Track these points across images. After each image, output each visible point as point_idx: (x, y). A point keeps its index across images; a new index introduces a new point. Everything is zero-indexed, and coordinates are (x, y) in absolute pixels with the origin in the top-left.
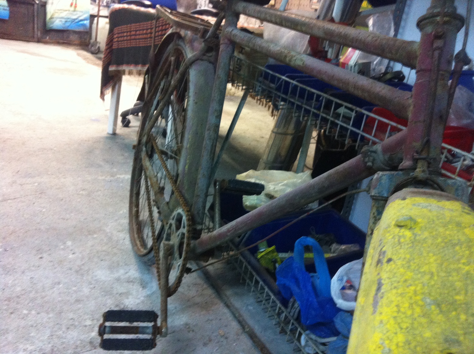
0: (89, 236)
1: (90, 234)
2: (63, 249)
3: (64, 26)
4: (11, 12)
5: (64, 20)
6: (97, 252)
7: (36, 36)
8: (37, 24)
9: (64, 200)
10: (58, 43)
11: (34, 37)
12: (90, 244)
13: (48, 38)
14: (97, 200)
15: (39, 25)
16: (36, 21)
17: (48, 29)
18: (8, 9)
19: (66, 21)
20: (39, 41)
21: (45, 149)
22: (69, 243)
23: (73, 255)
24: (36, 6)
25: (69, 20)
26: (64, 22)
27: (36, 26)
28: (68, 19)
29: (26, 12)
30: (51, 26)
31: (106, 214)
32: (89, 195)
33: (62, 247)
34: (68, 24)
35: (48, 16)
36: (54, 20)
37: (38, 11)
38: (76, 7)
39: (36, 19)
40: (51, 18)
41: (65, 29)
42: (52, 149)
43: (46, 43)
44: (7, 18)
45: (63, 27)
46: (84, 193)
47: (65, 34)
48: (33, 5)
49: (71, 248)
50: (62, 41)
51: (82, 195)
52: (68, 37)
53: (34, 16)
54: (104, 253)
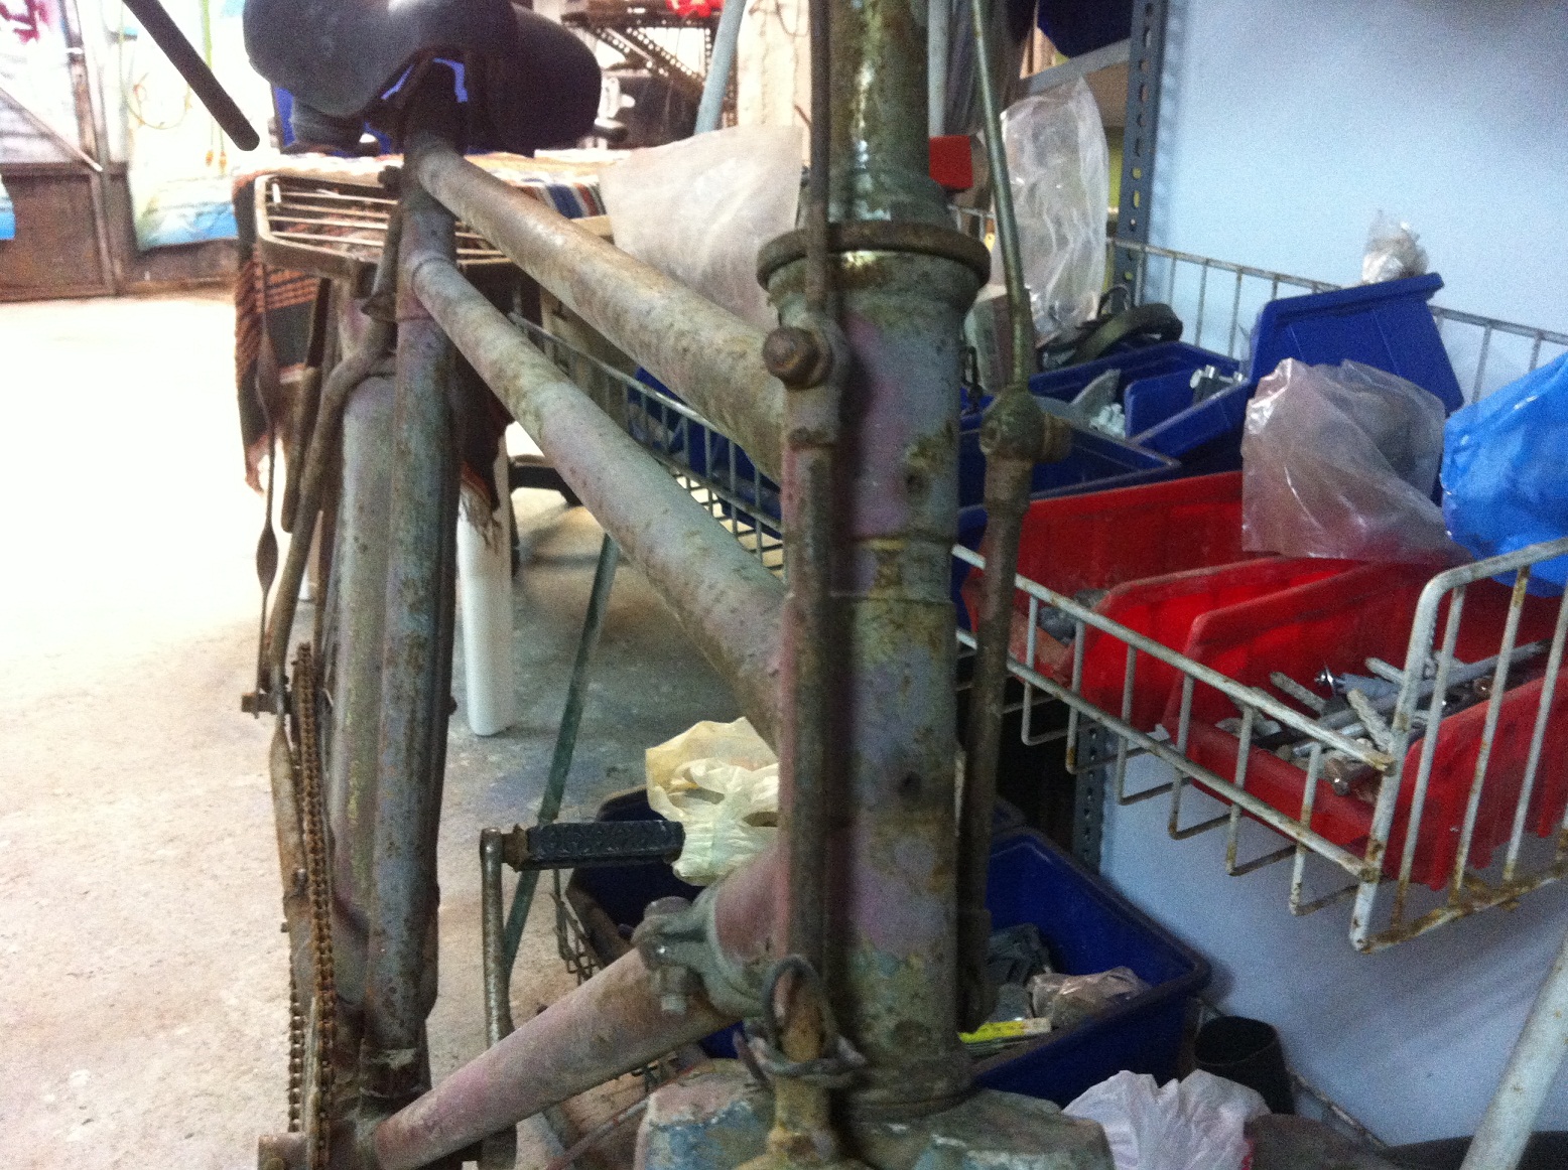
0: (162, 1035)
1: (163, 1027)
2: (53, 1108)
3: (193, 230)
4: (19, 214)
5: (191, 213)
6: (179, 1102)
7: (108, 277)
8: (108, 239)
9: (93, 894)
10: (184, 288)
11: (101, 281)
12: (157, 1066)
13: (147, 276)
14: (215, 877)
15: (114, 241)
16: (101, 231)
17: (147, 248)
18: (9, 204)
19: (199, 215)
20: (120, 292)
21: (61, 697)
22: (80, 1078)
23: (89, 1129)
24: (95, 181)
25: (206, 209)
26: (192, 219)
27: (103, 245)
28: (206, 204)
29: (68, 206)
30: (154, 235)
31: (234, 933)
32: (185, 861)
33: (50, 1098)
34: (206, 223)
35: (139, 209)
36: (155, 216)
37: (103, 196)
38: (223, 164)
39: (100, 223)
40: (150, 211)
41: (201, 239)
42: (86, 694)
43: (143, 293)
44: (10, 237)
45: (192, 235)
46: (170, 852)
47: (204, 257)
48: (86, 179)
49: (81, 1099)
50: (195, 280)
51: (163, 861)
52: (213, 265)
53: (93, 213)
54: (202, 1102)
